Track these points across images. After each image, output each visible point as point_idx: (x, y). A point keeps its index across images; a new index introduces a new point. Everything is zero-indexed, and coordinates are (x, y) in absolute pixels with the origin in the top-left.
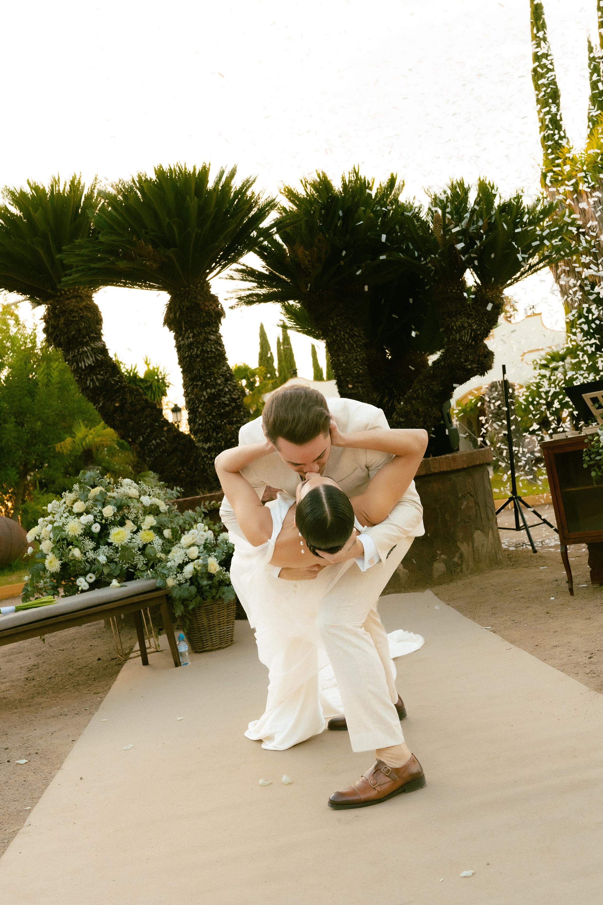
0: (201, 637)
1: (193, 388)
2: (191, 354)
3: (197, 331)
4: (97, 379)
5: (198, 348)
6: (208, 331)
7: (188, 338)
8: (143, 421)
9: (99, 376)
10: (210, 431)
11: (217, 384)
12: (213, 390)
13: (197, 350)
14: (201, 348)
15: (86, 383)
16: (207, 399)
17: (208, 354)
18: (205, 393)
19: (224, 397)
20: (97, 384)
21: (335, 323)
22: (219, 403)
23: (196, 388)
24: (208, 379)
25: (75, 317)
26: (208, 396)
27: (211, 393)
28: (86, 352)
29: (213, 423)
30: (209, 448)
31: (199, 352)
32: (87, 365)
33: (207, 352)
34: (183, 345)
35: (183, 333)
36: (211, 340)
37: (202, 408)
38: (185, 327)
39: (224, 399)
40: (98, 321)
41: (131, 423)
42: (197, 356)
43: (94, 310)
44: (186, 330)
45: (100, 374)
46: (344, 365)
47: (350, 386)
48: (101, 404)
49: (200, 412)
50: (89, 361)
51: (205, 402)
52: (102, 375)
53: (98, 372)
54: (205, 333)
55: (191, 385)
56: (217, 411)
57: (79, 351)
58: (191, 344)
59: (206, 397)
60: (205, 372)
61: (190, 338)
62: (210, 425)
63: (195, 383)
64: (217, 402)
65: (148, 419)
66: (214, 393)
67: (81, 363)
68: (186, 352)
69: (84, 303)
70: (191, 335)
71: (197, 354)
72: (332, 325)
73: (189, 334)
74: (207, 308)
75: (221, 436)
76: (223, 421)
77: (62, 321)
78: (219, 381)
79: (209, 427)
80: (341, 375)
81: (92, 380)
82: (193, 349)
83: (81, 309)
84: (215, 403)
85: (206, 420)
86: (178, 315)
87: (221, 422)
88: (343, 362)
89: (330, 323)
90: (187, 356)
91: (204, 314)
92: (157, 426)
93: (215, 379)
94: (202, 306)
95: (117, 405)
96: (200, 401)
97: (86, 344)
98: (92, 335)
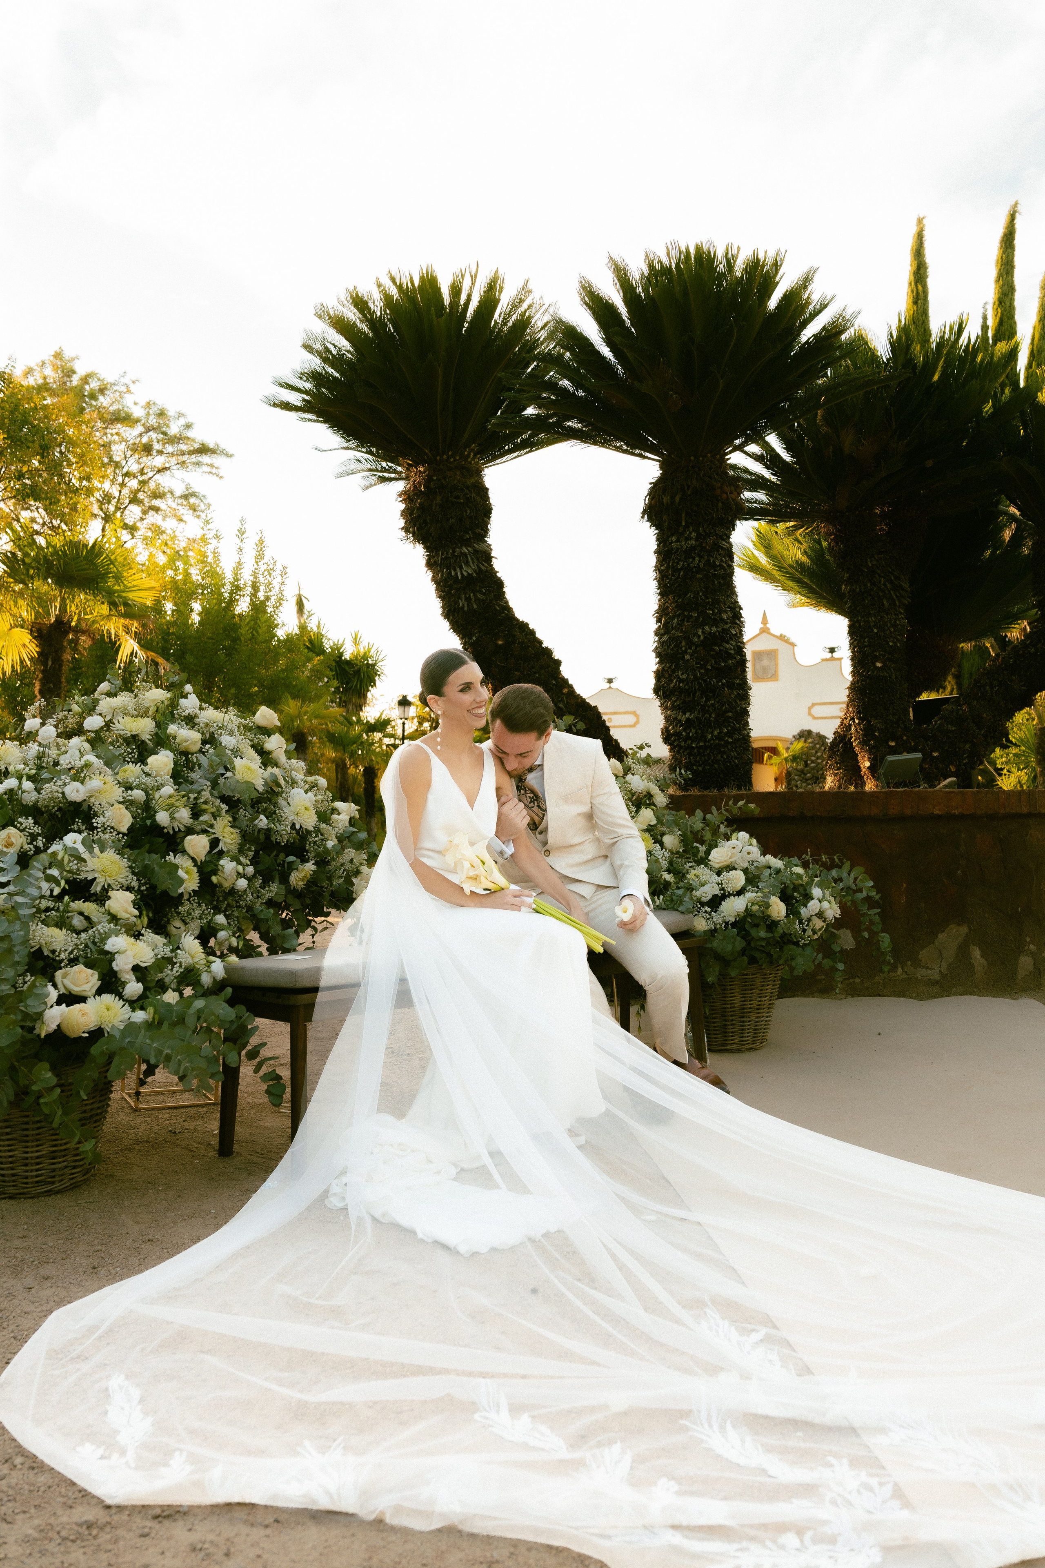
0: (725, 1025)
1: (682, 621)
2: (688, 565)
3: (704, 531)
4: (476, 598)
5: (701, 557)
6: (720, 533)
7: (687, 539)
8: (535, 673)
9: (479, 595)
10: (698, 694)
11: (722, 619)
12: (714, 629)
13: (699, 561)
14: (706, 558)
15: (457, 603)
16: (702, 641)
17: (715, 570)
18: (700, 632)
19: (728, 643)
20: (475, 606)
21: (875, 563)
22: (720, 650)
23: (687, 621)
24: (709, 609)
25: (457, 497)
26: (705, 638)
27: (710, 633)
28: (465, 554)
29: (705, 681)
30: (688, 720)
31: (702, 565)
32: (465, 574)
33: (714, 566)
34: (678, 549)
35: (681, 529)
36: (722, 548)
37: (691, 655)
38: (686, 521)
39: (728, 646)
40: (486, 511)
41: (518, 673)
42: (699, 570)
43: (483, 492)
44: (687, 527)
45: (481, 592)
46: (875, 631)
47: (879, 665)
48: (474, 638)
49: (688, 660)
50: (468, 570)
51: (697, 647)
52: (484, 594)
53: (478, 588)
54: (716, 535)
55: (679, 615)
56: (715, 663)
57: (454, 552)
58: (693, 548)
59: (702, 638)
60: (707, 598)
61: (691, 539)
62: (700, 684)
63: (686, 613)
64: (716, 648)
65: (543, 672)
66: (715, 633)
67: (455, 570)
68: (680, 560)
69: (473, 480)
70: (694, 535)
71: (698, 567)
72: (870, 565)
73: (690, 533)
74: (725, 496)
75: (713, 705)
76: (721, 681)
77: (439, 499)
78: (725, 616)
79: (697, 687)
80: (866, 646)
81: (468, 599)
82: (694, 559)
83: (468, 488)
84: (714, 650)
85: (695, 675)
86: (677, 499)
87: (718, 682)
88: (875, 626)
89: (867, 562)
90: (681, 569)
91: (720, 504)
92: (554, 685)
93: (721, 611)
94: (718, 492)
95: (500, 643)
96: (690, 644)
97: (467, 543)
98: (478, 531)
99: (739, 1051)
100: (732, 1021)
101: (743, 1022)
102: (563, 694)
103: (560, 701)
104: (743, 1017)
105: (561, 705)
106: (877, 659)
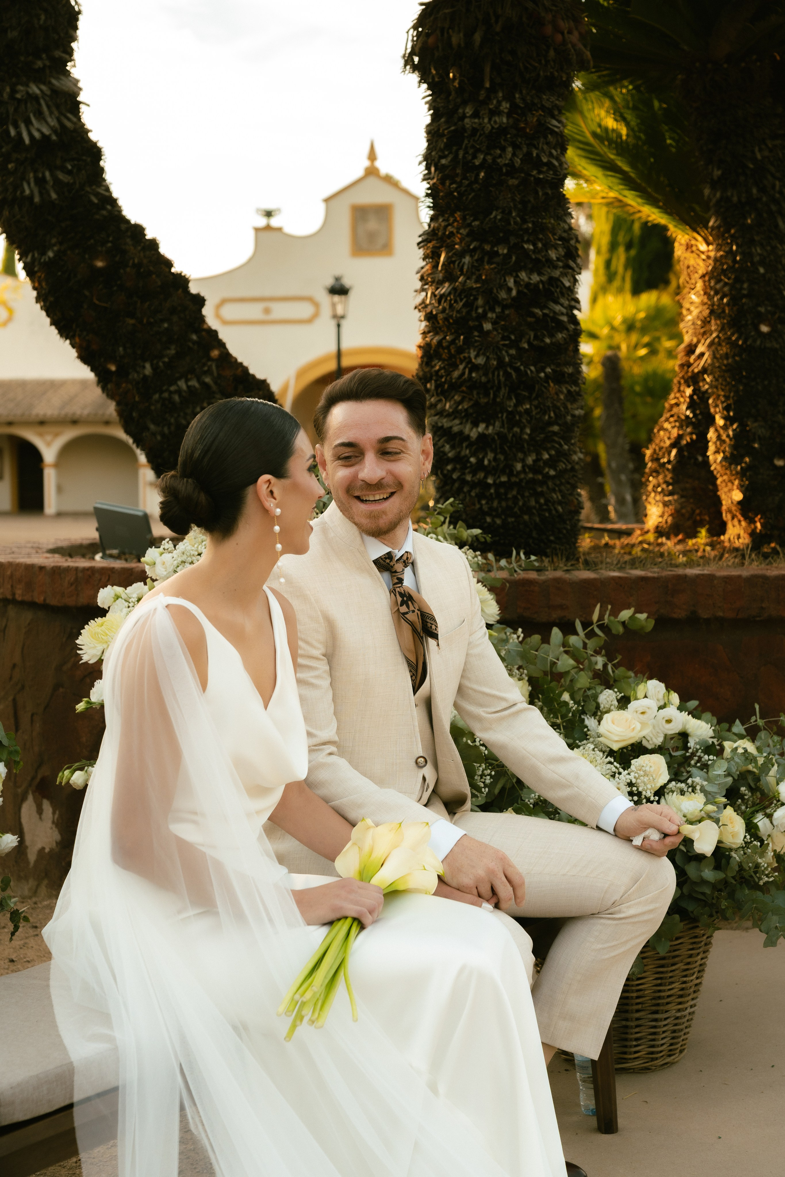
1: (480, 260)
2: (494, 160)
3: (523, 99)
4: (56, 180)
5: (516, 146)
6: (548, 105)
7: (495, 112)
8: (162, 321)
9: (61, 176)
10: (503, 391)
11: (549, 260)
12: (535, 278)
13: (514, 154)
14: (525, 149)
15: (17, 187)
16: (513, 299)
17: (540, 172)
18: (511, 283)
19: (557, 302)
20: (54, 196)
21: (766, 153)
22: (545, 315)
23: (490, 263)
24: (528, 242)
26: (519, 292)
27: (528, 285)
28: (36, 98)
29: (517, 370)
30: (482, 436)
31: (518, 162)
32: (37, 135)
33: (538, 164)
34: (474, 131)
35: (483, 95)
36: (552, 132)
37: (494, 323)
38: (492, 81)
39: (558, 308)
41: (132, 321)
42: (512, 170)
44: (493, 90)
45: (63, 169)
46: (762, 270)
47: (764, 329)
48: (51, 254)
49: (489, 332)
50: (39, 128)
51: (504, 307)
52: (69, 173)
53: (58, 162)
54: (543, 108)
55: (475, 249)
56: (536, 337)
57: (14, 91)
58: (502, 131)
59: (514, 293)
60: (524, 221)
61: (499, 113)
62: (508, 375)
63: (487, 247)
64: (538, 311)
65: (175, 318)
66: (536, 285)
67: (16, 127)
68: (478, 150)
70: (505, 106)
71: (511, 165)
72: (759, 156)
73: (499, 103)
74: (559, 38)
75: (527, 412)
76: (543, 369)
78: (553, 254)
79: (502, 379)
80: (745, 296)
81: (41, 182)
82: (503, 149)
84: (534, 315)
85: (500, 360)
86: (477, 37)
87: (538, 372)
88: (762, 263)
89: (753, 152)
90: (481, 166)
91: (552, 53)
92: (194, 343)
93: (547, 246)
94: (549, 30)
95: (100, 264)
96: (492, 302)
97: (39, 77)
98: (58, 53)
99: (646, 1070)
100: (637, 1019)
101: (656, 1020)
102: (210, 359)
103: (205, 373)
104: (656, 1012)
105: (208, 380)
106: (760, 319)
